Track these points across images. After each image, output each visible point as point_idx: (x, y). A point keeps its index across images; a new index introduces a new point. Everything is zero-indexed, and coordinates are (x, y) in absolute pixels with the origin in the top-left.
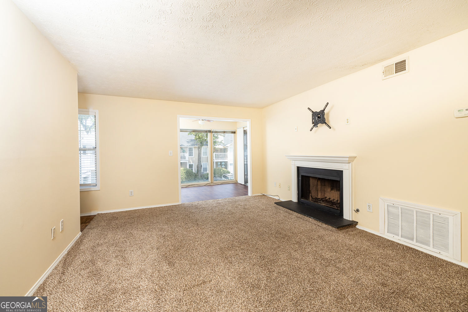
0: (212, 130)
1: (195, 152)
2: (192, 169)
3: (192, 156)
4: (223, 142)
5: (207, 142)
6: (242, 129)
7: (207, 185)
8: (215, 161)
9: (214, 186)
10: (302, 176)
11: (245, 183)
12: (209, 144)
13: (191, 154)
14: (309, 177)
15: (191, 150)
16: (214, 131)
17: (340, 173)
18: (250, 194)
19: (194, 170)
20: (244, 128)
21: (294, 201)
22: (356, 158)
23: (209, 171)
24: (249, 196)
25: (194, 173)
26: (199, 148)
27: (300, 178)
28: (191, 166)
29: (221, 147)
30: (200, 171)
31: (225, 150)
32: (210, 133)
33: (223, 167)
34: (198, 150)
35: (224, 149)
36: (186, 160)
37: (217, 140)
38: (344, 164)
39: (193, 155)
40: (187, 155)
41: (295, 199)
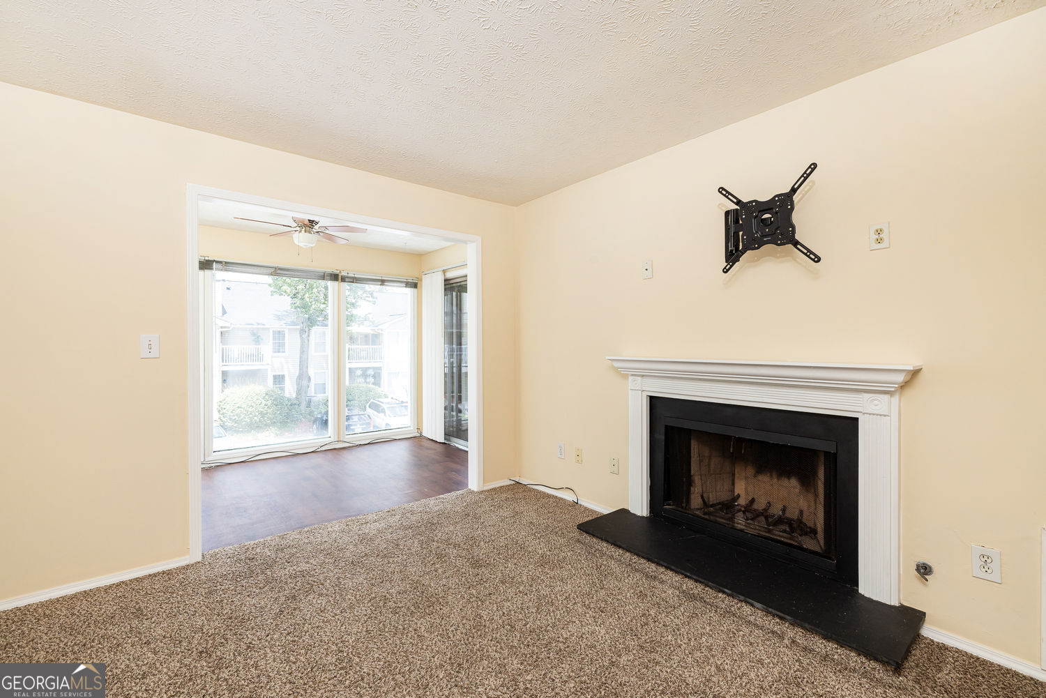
0: (344, 274)
1: (292, 341)
2: (282, 389)
3: (284, 352)
4: (370, 316)
5: (326, 317)
6: (441, 273)
7: (323, 448)
8: (348, 366)
9: (345, 453)
10: (668, 429)
11: (445, 439)
12: (330, 322)
13: (279, 347)
14: (688, 433)
15: (279, 335)
16: (348, 277)
17: (845, 429)
18: (474, 482)
19: (290, 390)
20: (444, 272)
21: (639, 514)
22: (921, 375)
23: (330, 393)
24: (472, 492)
25: (289, 400)
26: (302, 331)
27: (661, 437)
28: (279, 379)
29: (365, 329)
30: (306, 392)
31: (374, 339)
32: (336, 283)
33: (368, 380)
34: (301, 336)
35: (373, 335)
36: (263, 365)
37: (355, 312)
38: (866, 396)
39: (287, 350)
40: (267, 348)
41: (639, 505)
